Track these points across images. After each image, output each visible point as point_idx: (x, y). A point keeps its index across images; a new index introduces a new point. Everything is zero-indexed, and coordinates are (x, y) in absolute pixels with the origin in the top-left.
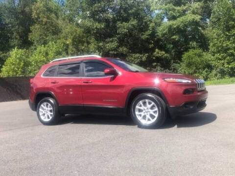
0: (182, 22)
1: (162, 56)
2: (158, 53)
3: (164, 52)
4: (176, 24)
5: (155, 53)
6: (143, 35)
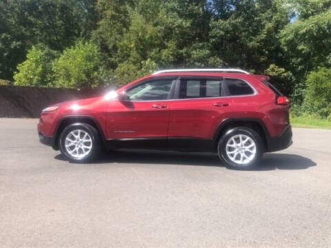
0: (316, 24)
1: (280, 75)
2: (273, 70)
3: (283, 70)
4: (305, 27)
5: (268, 69)
6: (251, 40)
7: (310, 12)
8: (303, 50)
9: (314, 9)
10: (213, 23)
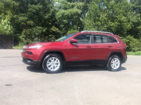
3: (58, 29)
4: (66, 13)
5: (52, 28)
7: (68, 7)
8: (65, 22)
9: (69, 6)
10: (30, 5)
